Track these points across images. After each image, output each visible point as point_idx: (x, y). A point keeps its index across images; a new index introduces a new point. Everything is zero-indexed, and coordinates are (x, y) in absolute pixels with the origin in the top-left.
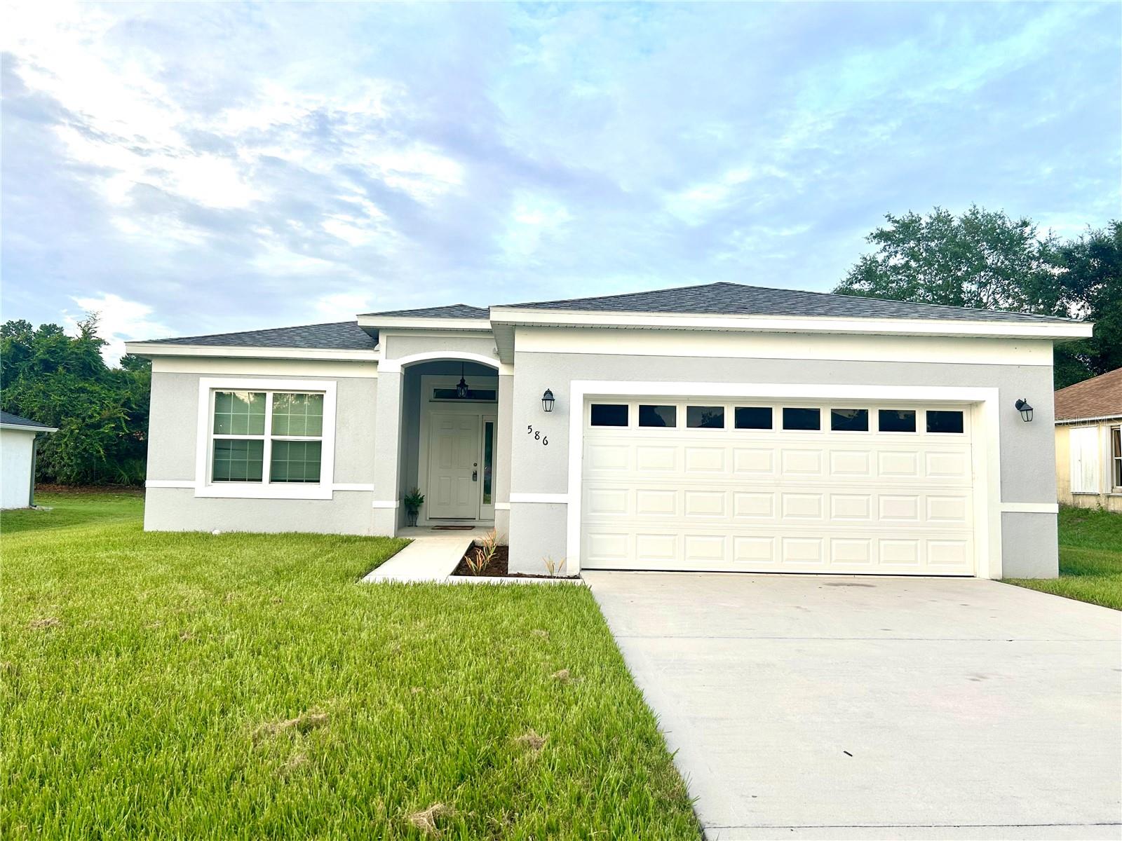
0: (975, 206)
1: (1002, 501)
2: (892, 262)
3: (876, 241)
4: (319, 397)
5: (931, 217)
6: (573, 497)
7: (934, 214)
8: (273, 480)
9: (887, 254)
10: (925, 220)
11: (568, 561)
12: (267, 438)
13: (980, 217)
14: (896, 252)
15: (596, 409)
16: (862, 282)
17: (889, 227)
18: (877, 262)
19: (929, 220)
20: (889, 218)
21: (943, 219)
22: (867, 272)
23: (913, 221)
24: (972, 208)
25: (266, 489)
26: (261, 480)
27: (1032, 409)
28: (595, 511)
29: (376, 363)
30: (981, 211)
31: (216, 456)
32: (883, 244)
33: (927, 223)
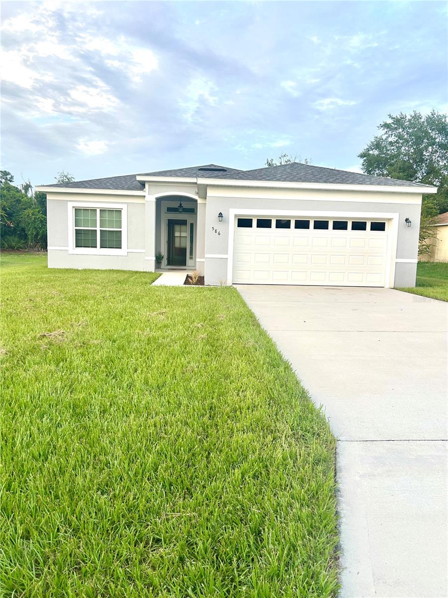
0: (434, 111)
1: (396, 258)
2: (390, 140)
3: (383, 128)
4: (119, 212)
5: (411, 116)
6: (230, 256)
7: (413, 114)
8: (101, 247)
9: (387, 135)
10: (408, 117)
11: (228, 280)
12: (98, 229)
13: (436, 117)
14: (392, 135)
15: (239, 220)
16: (374, 150)
17: (390, 121)
18: (383, 139)
19: (410, 118)
20: (390, 116)
21: (417, 117)
22: (376, 145)
23: (402, 118)
24: (432, 111)
25: (98, 250)
26: (96, 247)
27: (410, 222)
28: (239, 262)
29: (145, 196)
30: (436, 113)
31: (76, 236)
32: (386, 130)
33: (409, 119)
